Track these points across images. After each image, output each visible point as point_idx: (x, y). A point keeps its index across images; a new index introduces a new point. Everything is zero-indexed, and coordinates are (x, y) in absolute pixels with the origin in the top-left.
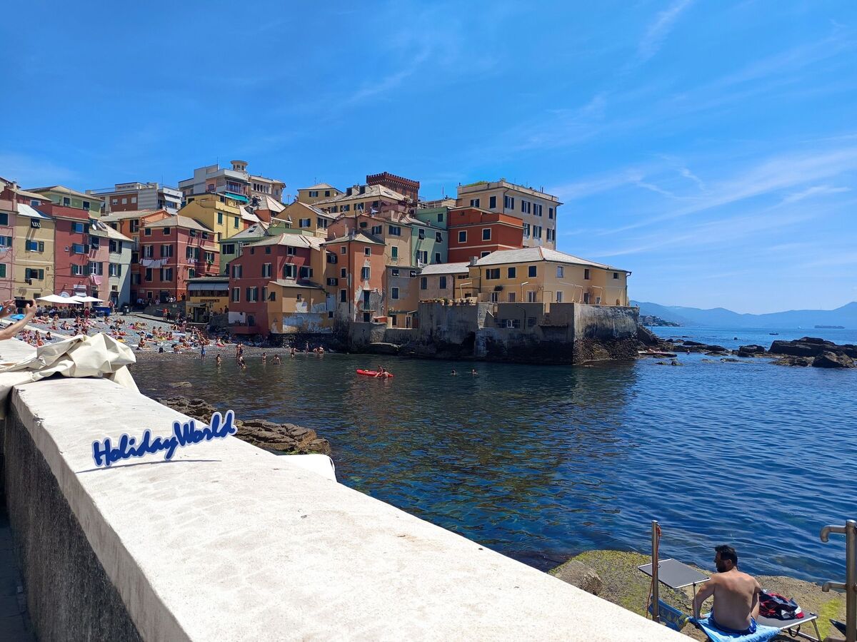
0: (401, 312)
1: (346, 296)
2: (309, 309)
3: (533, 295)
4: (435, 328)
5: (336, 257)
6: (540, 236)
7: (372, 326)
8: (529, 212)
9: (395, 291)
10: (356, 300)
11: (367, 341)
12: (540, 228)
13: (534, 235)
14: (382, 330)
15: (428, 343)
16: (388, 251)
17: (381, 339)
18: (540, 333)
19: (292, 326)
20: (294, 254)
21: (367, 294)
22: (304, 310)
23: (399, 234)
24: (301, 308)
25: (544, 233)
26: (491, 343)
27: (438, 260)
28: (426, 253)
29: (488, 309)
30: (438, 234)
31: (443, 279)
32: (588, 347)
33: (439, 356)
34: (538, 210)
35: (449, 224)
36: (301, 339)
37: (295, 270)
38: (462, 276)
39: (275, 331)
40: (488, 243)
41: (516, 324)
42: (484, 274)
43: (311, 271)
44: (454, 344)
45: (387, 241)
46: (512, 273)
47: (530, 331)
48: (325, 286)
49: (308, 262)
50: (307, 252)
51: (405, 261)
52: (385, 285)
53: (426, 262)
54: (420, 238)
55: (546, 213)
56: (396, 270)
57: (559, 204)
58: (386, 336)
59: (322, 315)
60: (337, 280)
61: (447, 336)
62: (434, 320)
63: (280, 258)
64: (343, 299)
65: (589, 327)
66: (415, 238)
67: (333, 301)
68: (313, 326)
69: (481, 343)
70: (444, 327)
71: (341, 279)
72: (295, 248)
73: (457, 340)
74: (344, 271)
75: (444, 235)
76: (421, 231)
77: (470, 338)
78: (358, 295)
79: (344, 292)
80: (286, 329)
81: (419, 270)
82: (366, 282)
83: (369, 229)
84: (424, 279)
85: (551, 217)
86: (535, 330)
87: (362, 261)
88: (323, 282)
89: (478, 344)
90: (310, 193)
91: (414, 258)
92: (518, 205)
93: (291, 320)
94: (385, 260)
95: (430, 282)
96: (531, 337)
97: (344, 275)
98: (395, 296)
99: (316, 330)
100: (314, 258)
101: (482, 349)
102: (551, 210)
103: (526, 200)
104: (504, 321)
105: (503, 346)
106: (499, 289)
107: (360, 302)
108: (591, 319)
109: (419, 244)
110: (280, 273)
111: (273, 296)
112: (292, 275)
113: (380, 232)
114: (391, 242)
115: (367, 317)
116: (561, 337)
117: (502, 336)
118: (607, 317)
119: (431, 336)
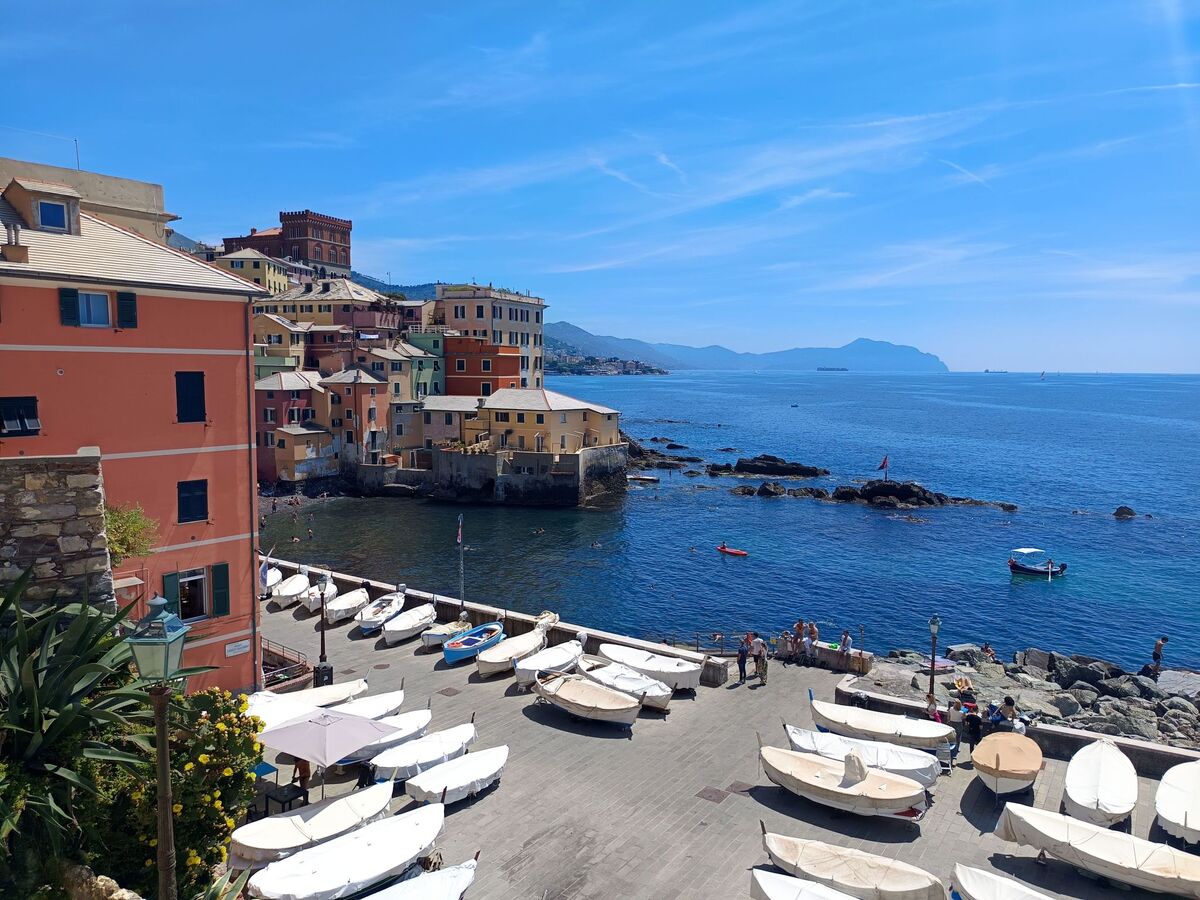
0: (406, 448)
1: (352, 437)
2: (317, 453)
3: (541, 441)
4: (455, 474)
5: (340, 398)
6: (528, 343)
7: (384, 469)
8: (516, 319)
9: (400, 428)
10: (365, 442)
11: (380, 484)
12: (528, 335)
13: (522, 343)
14: (394, 472)
15: (448, 488)
16: (391, 388)
17: (393, 480)
18: (551, 479)
19: (303, 472)
20: (298, 397)
21: (374, 434)
22: (314, 455)
23: (400, 369)
24: (310, 454)
25: (531, 340)
26: (509, 489)
27: (437, 391)
28: (425, 384)
29: (505, 456)
30: (436, 363)
31: (449, 416)
32: (589, 485)
33: (460, 500)
34: (525, 316)
35: (445, 350)
36: (312, 486)
37: (298, 414)
38: (469, 415)
39: (285, 477)
40: (488, 374)
41: (530, 470)
42: (493, 417)
43: (313, 412)
44: (474, 490)
45: (390, 378)
46: (521, 418)
47: (543, 477)
48: (331, 429)
49: (309, 404)
50: (308, 393)
51: (406, 398)
52: (389, 421)
53: (425, 393)
54: (420, 369)
55: (532, 318)
56: (399, 407)
57: (546, 307)
58: (399, 478)
59: (329, 458)
60: (341, 420)
61: (467, 482)
62: (454, 466)
63: (285, 404)
64: (350, 440)
65: (589, 468)
66: (415, 371)
67: (338, 442)
68: (321, 471)
69: (500, 489)
70: (464, 474)
71: (346, 420)
72: (298, 391)
73: (476, 485)
74: (349, 412)
75: (441, 364)
76: (421, 363)
77: (490, 484)
78: (366, 436)
79: (350, 435)
80: (298, 476)
81: (421, 405)
82: (373, 422)
83: (369, 363)
84: (428, 414)
85: (538, 321)
86: (547, 477)
87: (369, 402)
88: (328, 424)
89: (497, 489)
90: (232, 263)
91: (414, 391)
92: (506, 313)
93: (303, 467)
94: (389, 398)
95: (433, 417)
96: (544, 483)
97: (349, 416)
98: (400, 432)
99: (324, 473)
100: (316, 400)
101: (501, 494)
102: (537, 313)
103: (514, 307)
104: (520, 468)
105: (519, 490)
106: (509, 432)
107: (368, 443)
108: (591, 460)
109: (418, 376)
110: (285, 418)
111: (282, 444)
112: (296, 418)
113: (382, 369)
114: (394, 379)
115: (375, 456)
116: (570, 483)
117: (519, 481)
118: (603, 456)
119: (451, 481)
